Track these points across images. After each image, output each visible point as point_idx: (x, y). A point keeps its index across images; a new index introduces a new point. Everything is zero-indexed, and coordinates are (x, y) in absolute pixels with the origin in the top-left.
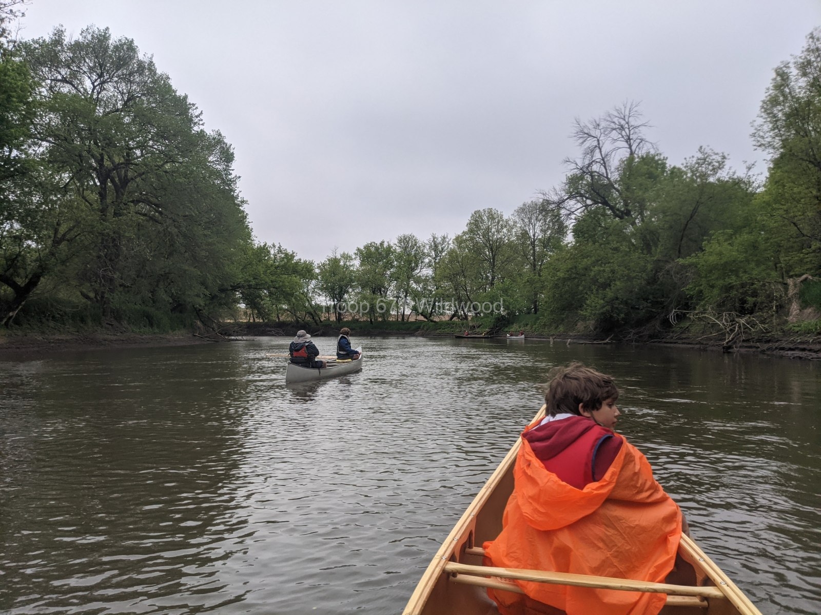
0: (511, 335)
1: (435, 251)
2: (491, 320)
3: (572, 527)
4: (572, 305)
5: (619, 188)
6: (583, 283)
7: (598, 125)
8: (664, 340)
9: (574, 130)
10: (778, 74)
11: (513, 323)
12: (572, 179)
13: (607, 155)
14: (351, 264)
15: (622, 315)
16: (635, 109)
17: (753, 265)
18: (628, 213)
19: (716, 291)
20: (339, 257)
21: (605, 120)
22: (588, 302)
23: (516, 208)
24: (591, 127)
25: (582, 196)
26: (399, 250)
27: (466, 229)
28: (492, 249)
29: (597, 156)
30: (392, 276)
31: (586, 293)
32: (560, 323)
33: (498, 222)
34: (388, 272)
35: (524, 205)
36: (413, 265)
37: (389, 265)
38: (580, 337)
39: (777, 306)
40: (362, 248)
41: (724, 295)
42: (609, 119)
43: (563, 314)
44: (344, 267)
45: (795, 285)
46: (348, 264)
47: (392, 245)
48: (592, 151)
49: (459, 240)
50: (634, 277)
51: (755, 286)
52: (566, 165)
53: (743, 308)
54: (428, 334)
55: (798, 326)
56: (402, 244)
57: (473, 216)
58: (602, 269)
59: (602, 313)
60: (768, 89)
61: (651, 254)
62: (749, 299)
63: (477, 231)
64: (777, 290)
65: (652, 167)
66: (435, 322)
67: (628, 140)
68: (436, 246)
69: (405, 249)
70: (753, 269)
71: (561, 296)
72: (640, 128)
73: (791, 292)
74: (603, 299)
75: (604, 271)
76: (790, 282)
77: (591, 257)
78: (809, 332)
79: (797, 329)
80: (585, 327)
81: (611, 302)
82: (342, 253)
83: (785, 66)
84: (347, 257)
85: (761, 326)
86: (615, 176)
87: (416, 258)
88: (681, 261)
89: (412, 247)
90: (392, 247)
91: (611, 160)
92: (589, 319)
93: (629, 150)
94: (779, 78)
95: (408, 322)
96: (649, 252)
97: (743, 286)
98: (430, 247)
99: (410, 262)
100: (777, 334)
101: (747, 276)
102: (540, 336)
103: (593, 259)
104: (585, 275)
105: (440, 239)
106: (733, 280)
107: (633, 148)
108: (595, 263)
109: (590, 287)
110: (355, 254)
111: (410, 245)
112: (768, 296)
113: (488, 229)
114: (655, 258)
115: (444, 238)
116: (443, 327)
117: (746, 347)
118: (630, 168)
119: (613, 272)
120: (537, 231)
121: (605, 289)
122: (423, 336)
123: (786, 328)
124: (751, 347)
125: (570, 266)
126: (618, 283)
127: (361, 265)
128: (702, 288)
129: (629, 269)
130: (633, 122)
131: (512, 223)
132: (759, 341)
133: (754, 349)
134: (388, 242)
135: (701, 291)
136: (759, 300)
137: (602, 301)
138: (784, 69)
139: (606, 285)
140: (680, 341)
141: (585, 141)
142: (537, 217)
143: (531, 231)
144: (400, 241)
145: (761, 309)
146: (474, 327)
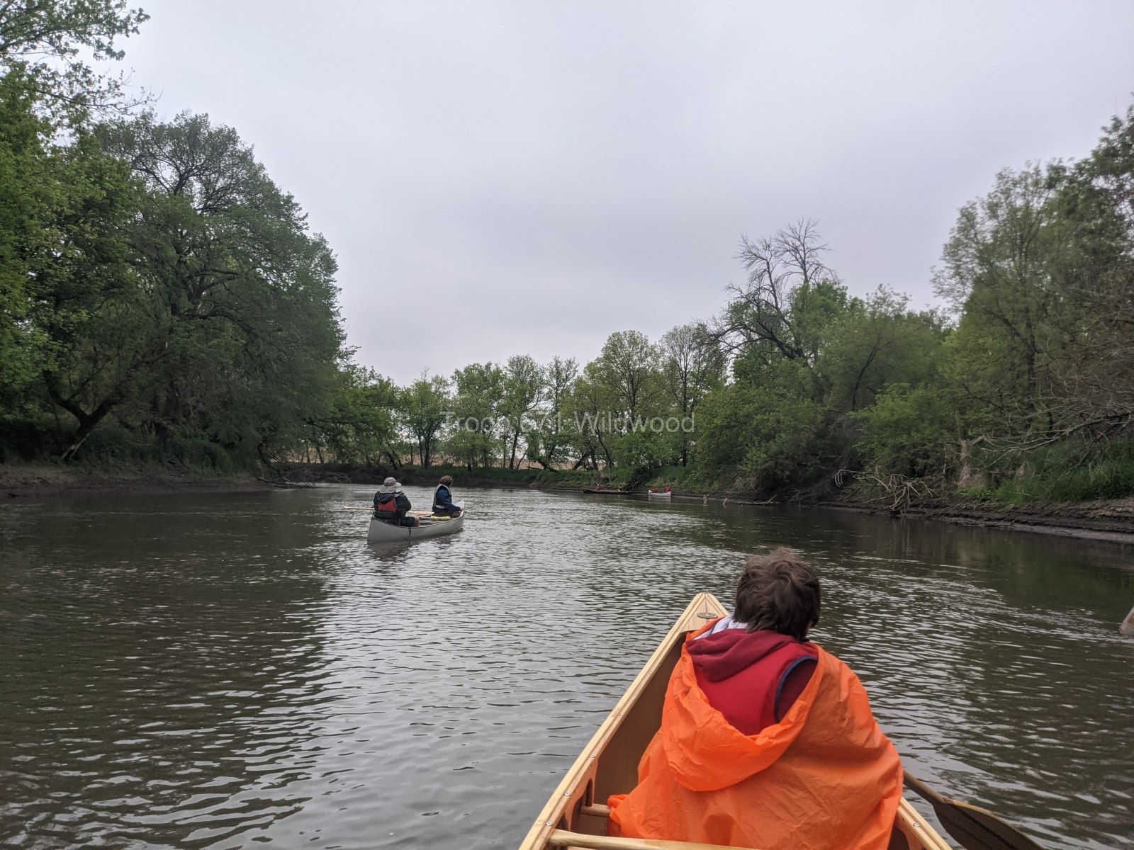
0: (654, 492)
1: (557, 379)
2: (630, 471)
3: (738, 786)
4: (730, 457)
5: (790, 321)
6: (744, 433)
7: (769, 246)
8: (833, 503)
9: (741, 249)
10: (963, 215)
11: (656, 477)
12: (735, 307)
13: (778, 280)
14: (446, 391)
15: (787, 473)
16: (811, 229)
17: (926, 424)
18: (799, 352)
19: (887, 451)
20: (429, 381)
21: (777, 240)
22: (748, 455)
23: (665, 333)
24: (760, 247)
25: (746, 327)
26: (510, 375)
27: (601, 355)
28: (632, 382)
29: (766, 281)
30: (499, 409)
31: (747, 445)
32: (716, 479)
33: (642, 349)
34: (495, 404)
35: (675, 329)
36: (527, 396)
37: (496, 395)
38: (738, 497)
39: (947, 471)
40: (462, 370)
41: (894, 456)
42: (782, 239)
43: (719, 468)
44: (435, 394)
45: (968, 447)
46: (441, 390)
47: (501, 368)
48: (760, 276)
49: (591, 369)
50: (802, 430)
51: (926, 447)
52: (728, 292)
53: (913, 470)
54: (546, 487)
55: (966, 492)
56: (515, 367)
57: (610, 339)
58: (766, 417)
59: (765, 469)
60: (953, 229)
61: (822, 402)
62: (919, 460)
63: (614, 358)
64: (948, 452)
65: (829, 298)
66: (556, 471)
67: (803, 265)
68: (559, 373)
69: (518, 374)
70: (925, 428)
71: (718, 447)
72: (817, 251)
73: (963, 455)
74: (766, 453)
75: (768, 420)
76: (963, 443)
77: (754, 403)
78: (974, 498)
79: (964, 494)
80: (745, 485)
81: (774, 457)
82: (434, 376)
83: (971, 207)
84: (440, 382)
85: (929, 491)
86: (785, 306)
87: (531, 386)
88: (852, 414)
89: (528, 372)
90: (501, 372)
91: (783, 286)
92: (749, 476)
93: (804, 277)
94: (964, 220)
95: (517, 471)
96: (820, 401)
97: (914, 446)
98: (552, 372)
99: (522, 392)
100: (944, 499)
101: (919, 435)
102: (691, 493)
103: (756, 405)
104: (746, 423)
105: (564, 364)
106: (904, 439)
107: (809, 274)
108: (757, 411)
109: (751, 438)
110: (452, 377)
111: (525, 369)
112: (938, 459)
113: (629, 356)
114: (826, 409)
115: (570, 363)
116: (566, 478)
117: (914, 512)
118: (803, 298)
119: (778, 421)
120: (689, 362)
121: (768, 442)
122: (539, 488)
123: (954, 493)
124: (918, 513)
125: (728, 413)
126: (783, 435)
127: (460, 393)
128: (873, 446)
129: (796, 420)
130: (809, 244)
131: (659, 351)
132: (927, 506)
133: (921, 515)
134: (496, 365)
135: (872, 450)
136: (930, 461)
137: (765, 456)
138: (970, 210)
139: (770, 437)
140: (851, 505)
141: (753, 262)
142: (690, 345)
143: (682, 363)
144: (512, 363)
145: (932, 473)
146: (608, 480)
